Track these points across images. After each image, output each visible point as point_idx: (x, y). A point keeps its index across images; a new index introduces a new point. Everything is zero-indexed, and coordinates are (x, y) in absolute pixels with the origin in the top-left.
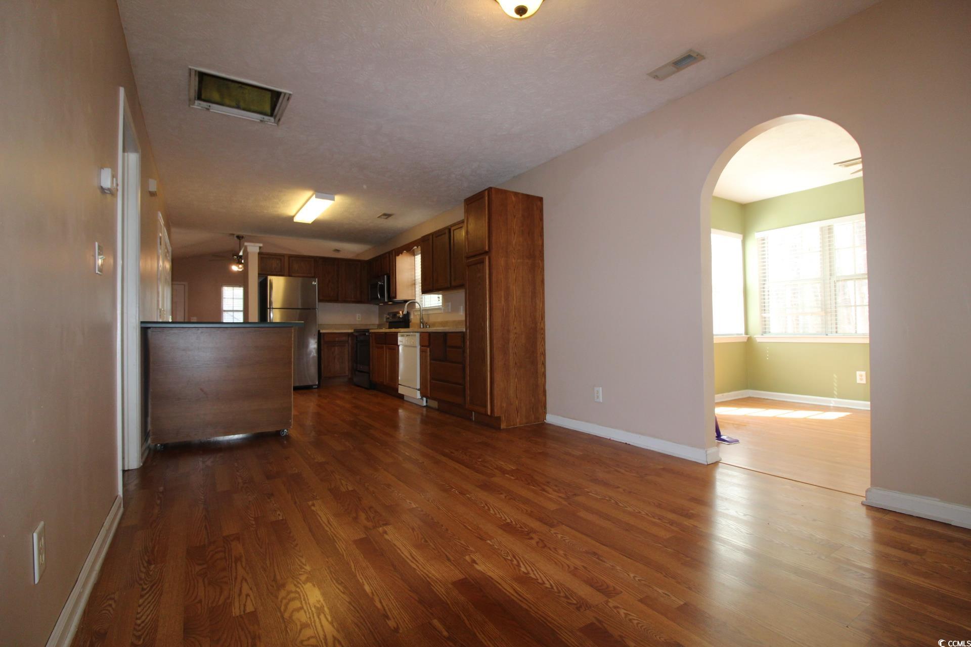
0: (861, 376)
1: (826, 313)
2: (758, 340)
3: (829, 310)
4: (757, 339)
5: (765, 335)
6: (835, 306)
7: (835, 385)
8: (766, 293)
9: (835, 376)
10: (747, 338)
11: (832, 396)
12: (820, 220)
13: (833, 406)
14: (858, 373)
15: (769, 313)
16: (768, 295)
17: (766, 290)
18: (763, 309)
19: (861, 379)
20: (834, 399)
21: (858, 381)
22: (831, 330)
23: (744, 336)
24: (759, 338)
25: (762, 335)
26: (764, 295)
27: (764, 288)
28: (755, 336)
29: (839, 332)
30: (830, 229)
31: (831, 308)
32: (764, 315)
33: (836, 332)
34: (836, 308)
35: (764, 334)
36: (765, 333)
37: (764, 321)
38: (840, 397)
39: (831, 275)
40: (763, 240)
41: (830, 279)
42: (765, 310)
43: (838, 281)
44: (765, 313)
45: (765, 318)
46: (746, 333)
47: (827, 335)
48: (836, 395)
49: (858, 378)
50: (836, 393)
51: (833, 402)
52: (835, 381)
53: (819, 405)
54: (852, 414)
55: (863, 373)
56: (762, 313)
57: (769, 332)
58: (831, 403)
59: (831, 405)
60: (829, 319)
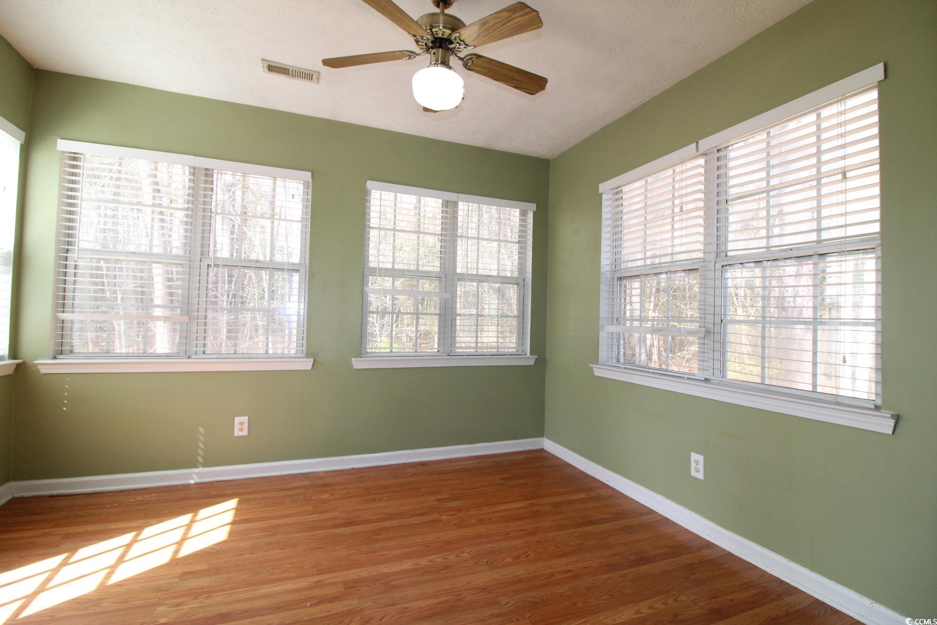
0: (241, 423)
1: (189, 318)
2: (45, 370)
3: (195, 314)
4: (39, 367)
5: (62, 360)
6: (206, 308)
7: (201, 445)
8: (71, 271)
9: (201, 430)
10: (14, 366)
11: (194, 465)
13: (195, 484)
14: (238, 420)
15: (72, 312)
16: (75, 275)
17: (70, 263)
18: (61, 302)
19: (241, 430)
20: (196, 470)
21: (237, 433)
22: (195, 349)
23: (8, 361)
24: (46, 365)
25: (54, 358)
27: (66, 259)
28: (34, 362)
29: (206, 352)
31: (198, 311)
32: (62, 316)
33: (204, 352)
34: (206, 311)
35: (58, 356)
36: (61, 353)
37: (61, 329)
38: (204, 465)
39: (202, 254)
40: (75, 159)
41: (200, 260)
42: (64, 305)
44: (63, 312)
45: (63, 321)
46: (15, 353)
47: (189, 357)
48: (201, 463)
49: (237, 426)
50: (200, 459)
51: (194, 476)
52: (202, 438)
53: (171, 486)
54: (239, 503)
55: (245, 419)
56: (57, 312)
57: (71, 352)
58: (192, 478)
59: (192, 482)
60: (194, 329)
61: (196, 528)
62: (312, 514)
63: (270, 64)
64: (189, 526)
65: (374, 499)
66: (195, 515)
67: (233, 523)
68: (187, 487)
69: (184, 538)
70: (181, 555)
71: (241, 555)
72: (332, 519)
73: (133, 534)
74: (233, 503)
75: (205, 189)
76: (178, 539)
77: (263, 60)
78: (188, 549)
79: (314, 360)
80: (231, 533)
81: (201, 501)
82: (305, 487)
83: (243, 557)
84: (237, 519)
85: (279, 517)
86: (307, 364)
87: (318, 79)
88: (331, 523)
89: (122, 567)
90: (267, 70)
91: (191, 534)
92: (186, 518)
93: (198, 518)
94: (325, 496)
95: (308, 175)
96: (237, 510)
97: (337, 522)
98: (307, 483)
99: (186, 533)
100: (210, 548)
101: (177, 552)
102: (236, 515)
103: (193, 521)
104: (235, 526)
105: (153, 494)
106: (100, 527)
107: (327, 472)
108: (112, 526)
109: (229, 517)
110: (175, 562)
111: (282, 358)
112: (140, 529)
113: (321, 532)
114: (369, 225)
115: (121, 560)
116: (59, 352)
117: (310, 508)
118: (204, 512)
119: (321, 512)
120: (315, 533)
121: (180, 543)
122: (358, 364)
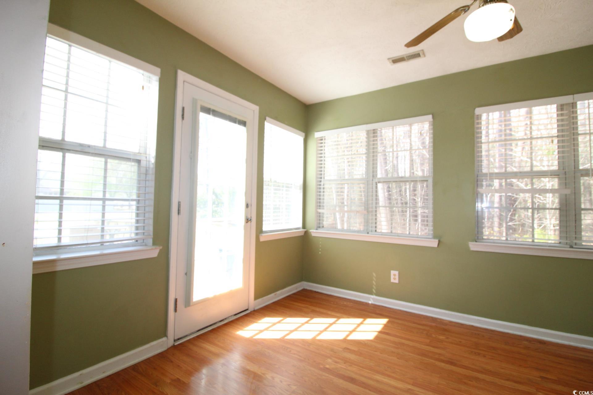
0: (395, 275)
1: (368, 212)
2: (313, 235)
3: (371, 209)
4: (312, 233)
5: (320, 231)
6: (376, 206)
7: (374, 283)
9: (374, 274)
10: (304, 232)
11: (371, 293)
12: (367, 124)
13: (372, 304)
14: (393, 272)
15: (323, 209)
16: (323, 192)
17: (322, 187)
18: (319, 204)
19: (395, 279)
20: (372, 296)
21: (392, 280)
22: (371, 229)
23: (302, 230)
24: (314, 233)
25: (317, 229)
26: (320, 192)
27: (320, 185)
28: (310, 231)
29: (377, 231)
30: (375, 131)
31: (372, 208)
32: (319, 211)
33: (376, 231)
34: (376, 208)
36: (319, 227)
37: (319, 217)
38: (378, 294)
39: (373, 176)
40: (322, 140)
41: (372, 180)
42: (320, 206)
43: (379, 182)
44: (320, 209)
45: (320, 213)
46: (304, 226)
47: (368, 233)
48: (374, 293)
49: (392, 277)
50: (374, 291)
51: (371, 299)
52: (374, 279)
53: (360, 302)
54: (388, 322)
55: (397, 273)
56: (317, 209)
57: (323, 227)
58: (370, 300)
59: (370, 302)
60: (370, 217)
61: (362, 328)
62: (427, 345)
63: (393, 59)
64: (359, 325)
65: (479, 354)
66: (364, 321)
67: (380, 332)
68: (367, 304)
69: (354, 331)
70: (349, 338)
71: (376, 351)
72: (440, 354)
73: (335, 319)
74: (384, 321)
75: (374, 141)
76: (351, 330)
77: (389, 59)
78: (353, 337)
79: (439, 241)
80: (377, 337)
81: (370, 314)
82: (431, 327)
83: (376, 353)
84: (383, 331)
85: (405, 339)
86: (434, 243)
87: (424, 54)
88: (437, 356)
89: (325, 333)
90: (393, 63)
91: (358, 329)
92: (359, 320)
93: (365, 322)
94: (441, 337)
95: (430, 117)
96: (386, 326)
97: (442, 358)
98: (434, 324)
99: (356, 328)
100: (364, 341)
101: (348, 336)
102: (383, 328)
103: (362, 323)
104: (380, 334)
105: (352, 303)
106: (324, 311)
107: (451, 322)
108: (329, 312)
109: (380, 328)
110: (345, 341)
111: (417, 237)
112: (339, 318)
113: (427, 359)
114: (481, 141)
115: (325, 330)
116: (318, 227)
117: (428, 341)
118: (369, 321)
119: (433, 347)
120: (424, 358)
121: (351, 332)
122: (474, 246)
